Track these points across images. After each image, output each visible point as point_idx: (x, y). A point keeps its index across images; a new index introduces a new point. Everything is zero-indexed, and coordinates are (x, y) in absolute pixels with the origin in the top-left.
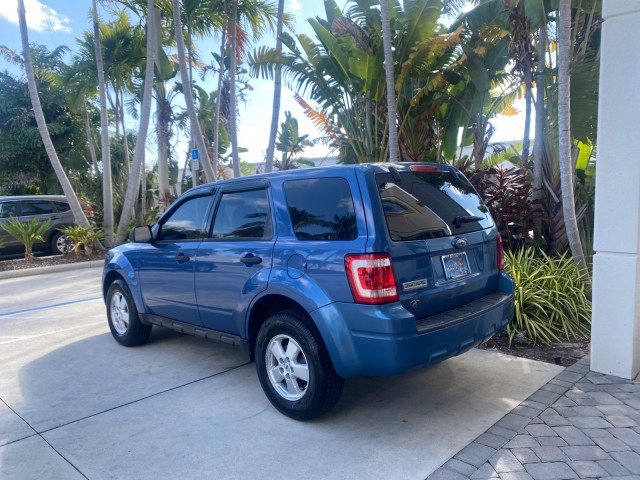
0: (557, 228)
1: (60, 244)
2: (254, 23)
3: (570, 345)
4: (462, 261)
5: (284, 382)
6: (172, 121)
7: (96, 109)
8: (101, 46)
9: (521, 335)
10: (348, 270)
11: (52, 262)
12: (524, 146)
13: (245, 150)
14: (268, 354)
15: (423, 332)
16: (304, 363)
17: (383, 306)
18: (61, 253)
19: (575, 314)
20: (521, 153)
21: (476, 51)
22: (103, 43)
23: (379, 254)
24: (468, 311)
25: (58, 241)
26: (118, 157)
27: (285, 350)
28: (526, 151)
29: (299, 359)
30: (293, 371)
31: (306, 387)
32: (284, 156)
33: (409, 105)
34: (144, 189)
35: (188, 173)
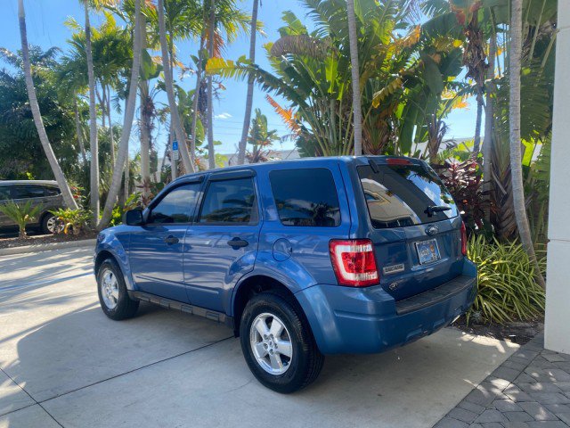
0: (504, 218)
1: (50, 225)
2: (229, 29)
3: (522, 324)
4: (433, 248)
5: (267, 357)
6: (154, 116)
7: (85, 104)
8: (91, 48)
9: (478, 314)
10: (332, 254)
11: (43, 241)
12: (475, 143)
13: (219, 143)
14: (252, 331)
15: (402, 313)
16: (287, 340)
17: (364, 289)
18: (51, 233)
19: (525, 296)
20: (472, 149)
21: (432, 57)
22: (93, 45)
23: (361, 241)
24: (439, 294)
25: (49, 222)
26: (105, 147)
27: (269, 327)
28: (476, 148)
29: (283, 336)
30: (276, 347)
31: (289, 363)
32: (255, 148)
33: (369, 104)
34: (127, 176)
35: (167, 162)
